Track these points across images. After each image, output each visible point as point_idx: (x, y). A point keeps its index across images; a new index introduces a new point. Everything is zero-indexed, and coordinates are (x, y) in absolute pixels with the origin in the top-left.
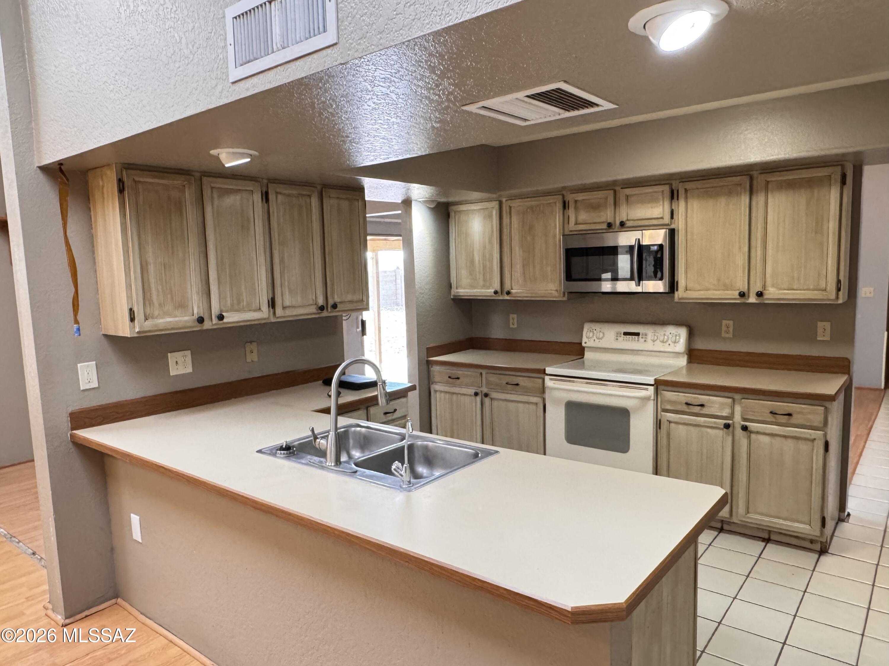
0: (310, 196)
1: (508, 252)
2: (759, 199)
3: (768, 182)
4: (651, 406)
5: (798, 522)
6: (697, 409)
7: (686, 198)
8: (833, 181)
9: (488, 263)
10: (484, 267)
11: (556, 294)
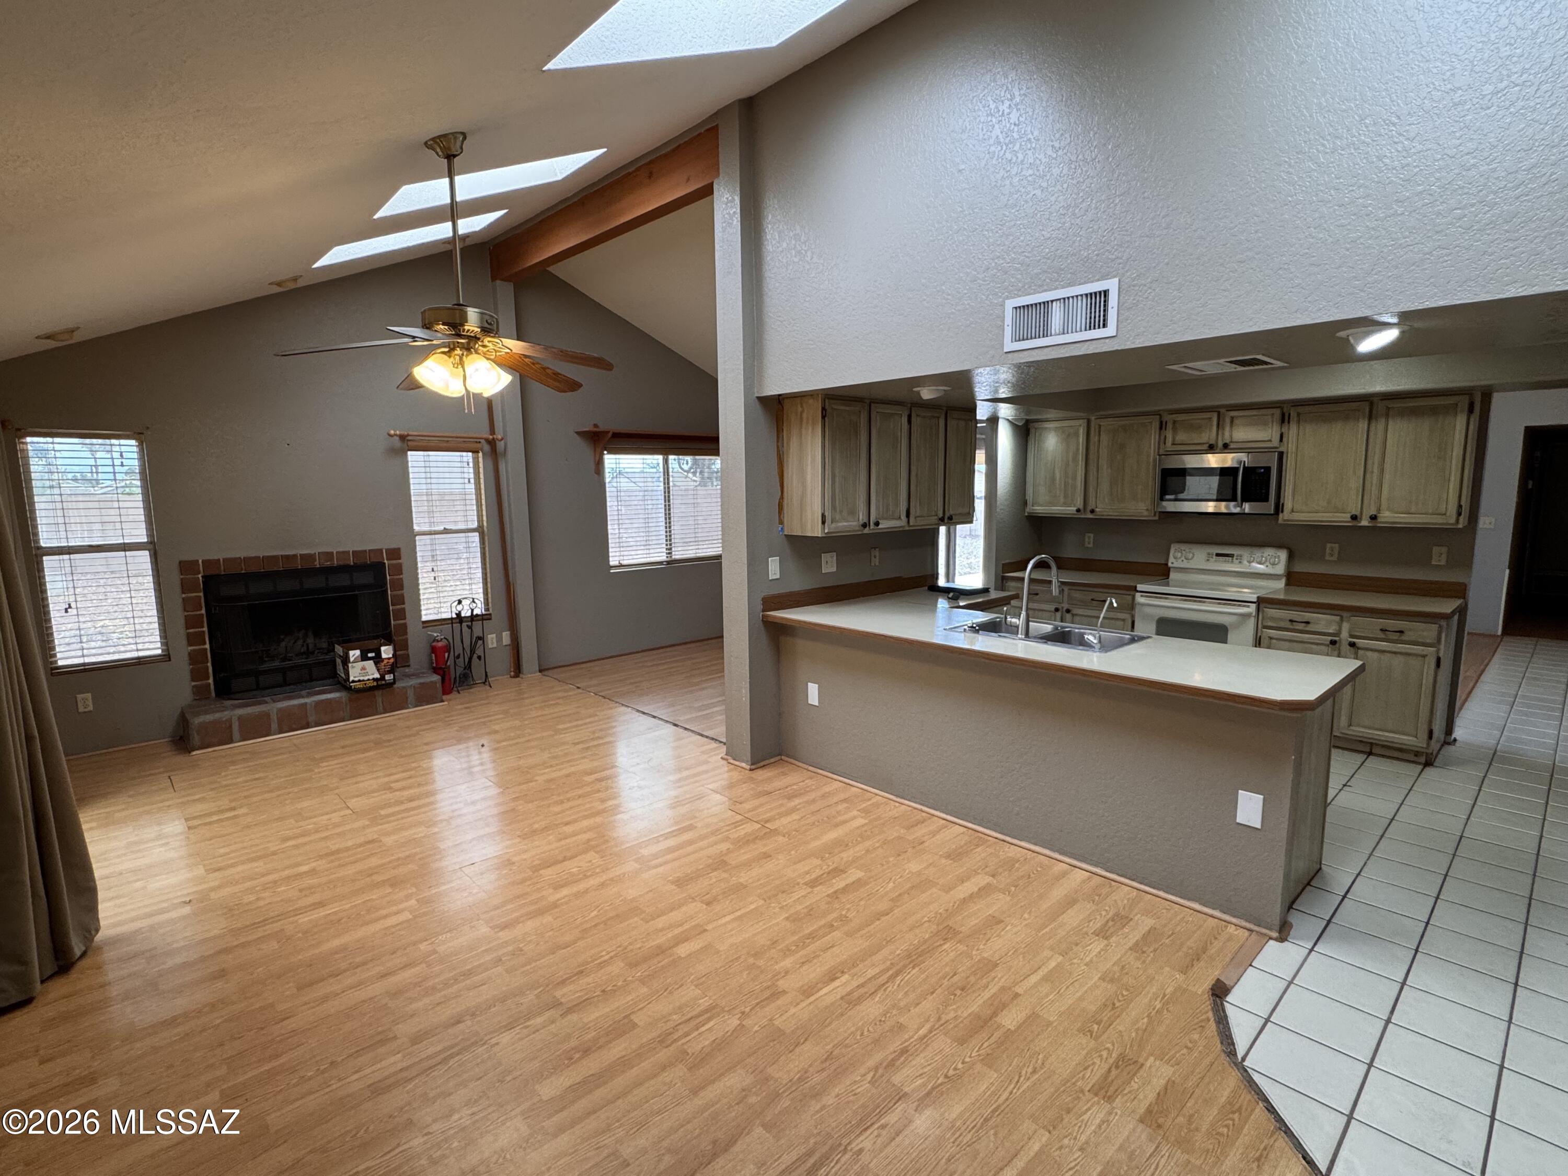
0: (938, 418)
1: (1095, 469)
2: (1380, 425)
3: (1388, 409)
4: (1251, 623)
5: (1404, 734)
6: (1301, 627)
7: (1299, 422)
8: (1459, 409)
9: (1070, 481)
10: (1066, 484)
11: (1146, 513)
